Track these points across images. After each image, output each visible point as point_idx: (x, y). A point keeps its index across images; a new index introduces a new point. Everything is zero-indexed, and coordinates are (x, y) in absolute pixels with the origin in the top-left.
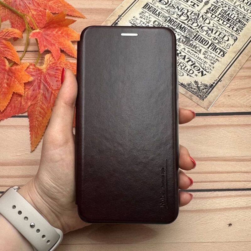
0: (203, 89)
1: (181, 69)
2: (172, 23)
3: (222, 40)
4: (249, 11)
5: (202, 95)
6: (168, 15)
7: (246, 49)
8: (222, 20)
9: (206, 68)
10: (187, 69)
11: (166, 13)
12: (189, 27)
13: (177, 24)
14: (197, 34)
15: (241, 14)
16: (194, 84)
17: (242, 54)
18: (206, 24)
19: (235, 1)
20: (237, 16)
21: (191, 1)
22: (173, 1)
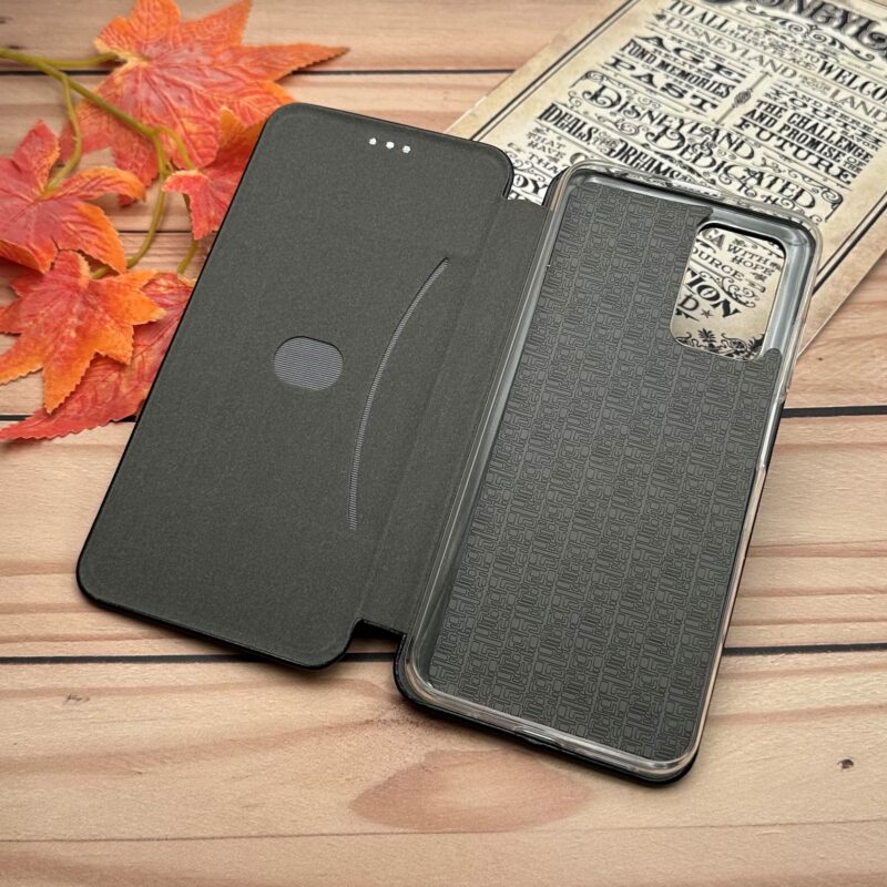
2: (632, 158)
3: (791, 205)
4: (882, 116)
6: (615, 136)
7: (870, 230)
8: (792, 144)
9: (740, 292)
11: (612, 130)
12: (684, 168)
13: (646, 160)
15: (855, 125)
16: (700, 340)
17: (858, 244)
18: (739, 160)
19: (834, 89)
20: (843, 132)
21: (690, 93)
22: (636, 97)
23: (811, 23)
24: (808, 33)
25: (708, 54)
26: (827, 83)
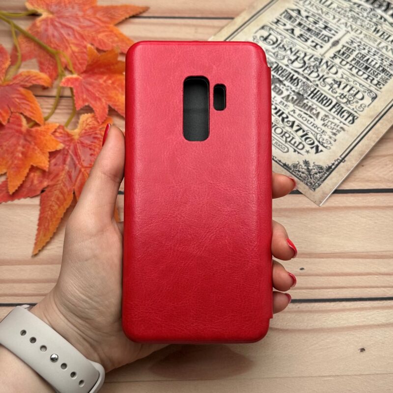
0: (316, 174)
1: (286, 141)
2: (280, 72)
3: (352, 98)
5: (314, 182)
6: (273, 60)
7: (388, 112)
8: (356, 68)
9: (324, 141)
10: (295, 143)
11: (272, 57)
12: (304, 78)
13: (287, 73)
14: (315, 89)
16: (303, 165)
18: (330, 75)
19: (379, 41)
20: (381, 63)
21: (311, 39)
22: (285, 40)
23: (371, 7)
24: (370, 12)
25: (321, 20)
26: (376, 38)
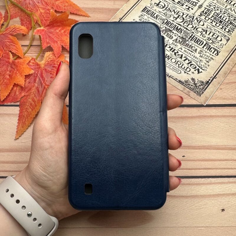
0: (200, 86)
1: (179, 67)
2: (169, 25)
3: (215, 40)
5: (199, 91)
6: (164, 18)
8: (215, 22)
9: (202, 66)
10: (185, 67)
11: (163, 16)
12: (185, 28)
13: (173, 25)
14: (192, 35)
15: (232, 17)
16: (191, 81)
17: (234, 52)
18: (200, 26)
19: (226, 5)
20: (229, 18)
21: (185, 4)
22: (170, 5)
26: (224, 3)
